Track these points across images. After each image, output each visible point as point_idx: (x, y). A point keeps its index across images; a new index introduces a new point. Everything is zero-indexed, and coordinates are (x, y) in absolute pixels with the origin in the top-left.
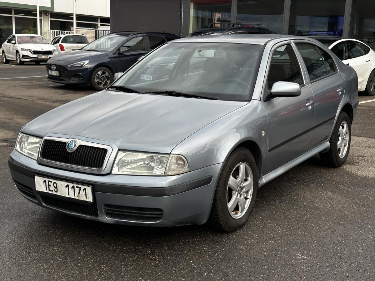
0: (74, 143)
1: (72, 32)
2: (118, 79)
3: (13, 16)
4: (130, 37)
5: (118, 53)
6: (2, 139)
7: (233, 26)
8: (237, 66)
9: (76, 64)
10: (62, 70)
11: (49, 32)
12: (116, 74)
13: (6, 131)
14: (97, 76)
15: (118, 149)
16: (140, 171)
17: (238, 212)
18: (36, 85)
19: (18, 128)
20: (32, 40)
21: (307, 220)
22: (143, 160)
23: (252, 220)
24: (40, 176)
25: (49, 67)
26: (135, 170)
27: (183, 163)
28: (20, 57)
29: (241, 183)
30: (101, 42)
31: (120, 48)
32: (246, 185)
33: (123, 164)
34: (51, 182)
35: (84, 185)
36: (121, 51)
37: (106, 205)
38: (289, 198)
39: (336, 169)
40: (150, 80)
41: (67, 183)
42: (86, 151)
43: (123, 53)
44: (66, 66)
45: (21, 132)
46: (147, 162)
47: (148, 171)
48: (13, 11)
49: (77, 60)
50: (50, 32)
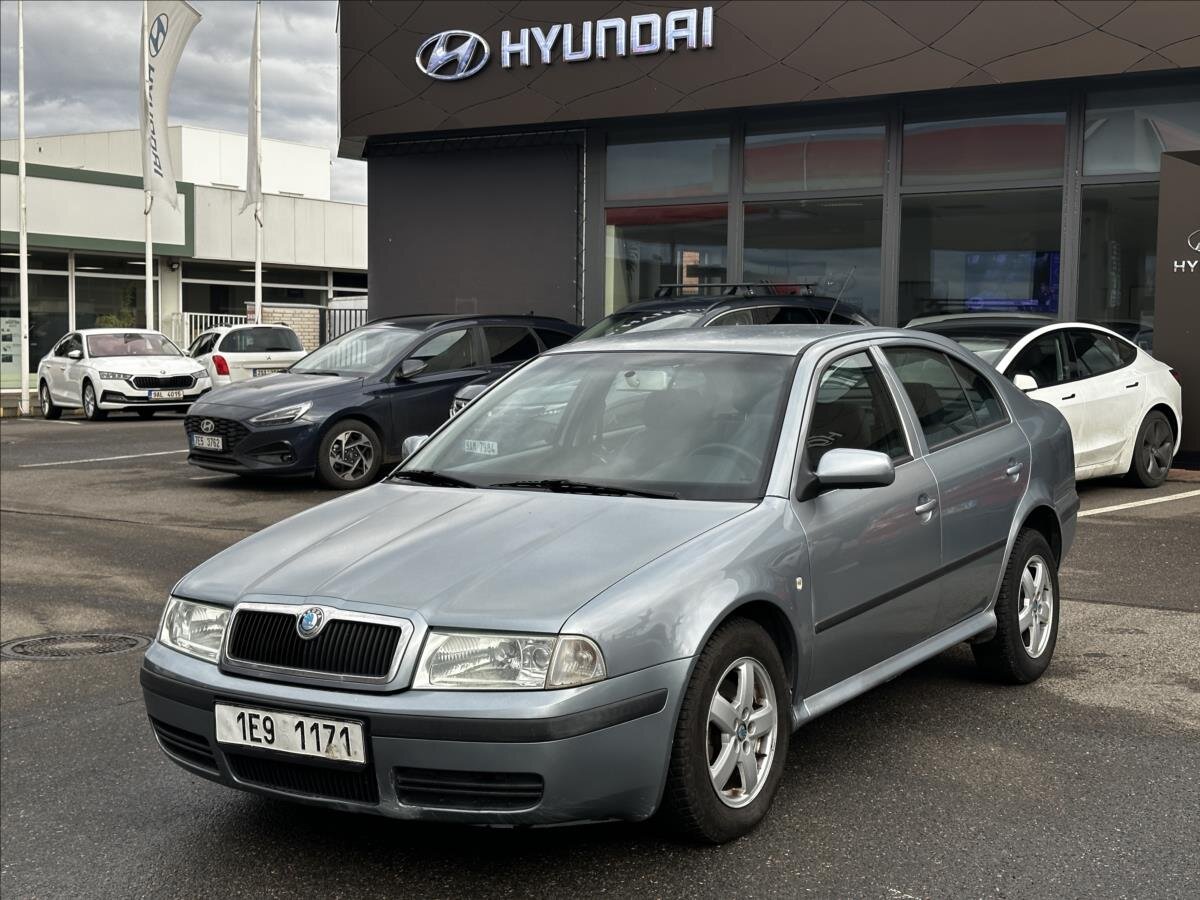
0: (315, 615)
1: (249, 316)
2: (414, 452)
3: (72, 274)
4: (431, 329)
5: (396, 378)
6: (80, 632)
7: (733, 292)
8: (736, 411)
9: (273, 415)
10: (232, 432)
11: (177, 320)
12: (408, 440)
13: (88, 611)
14: (336, 446)
15: (426, 626)
16: (484, 681)
17: (739, 790)
18: (153, 479)
19: (122, 602)
20: (130, 347)
21: (924, 814)
22: (490, 652)
23: (780, 817)
24: (230, 705)
25: (195, 424)
26: (471, 678)
27: (591, 658)
28: (95, 399)
29: (744, 712)
30: (344, 349)
31: (402, 362)
32: (757, 719)
33: (439, 665)
34: (257, 717)
35: (343, 721)
36: (405, 372)
37: (401, 770)
38: (883, 763)
39: (1019, 689)
40: (492, 453)
41: (301, 719)
42: (346, 634)
43: (411, 377)
44: (244, 420)
45: (173, 596)
46: (500, 659)
47: (503, 678)
48: (70, 261)
49: (276, 402)
50: (182, 320)
